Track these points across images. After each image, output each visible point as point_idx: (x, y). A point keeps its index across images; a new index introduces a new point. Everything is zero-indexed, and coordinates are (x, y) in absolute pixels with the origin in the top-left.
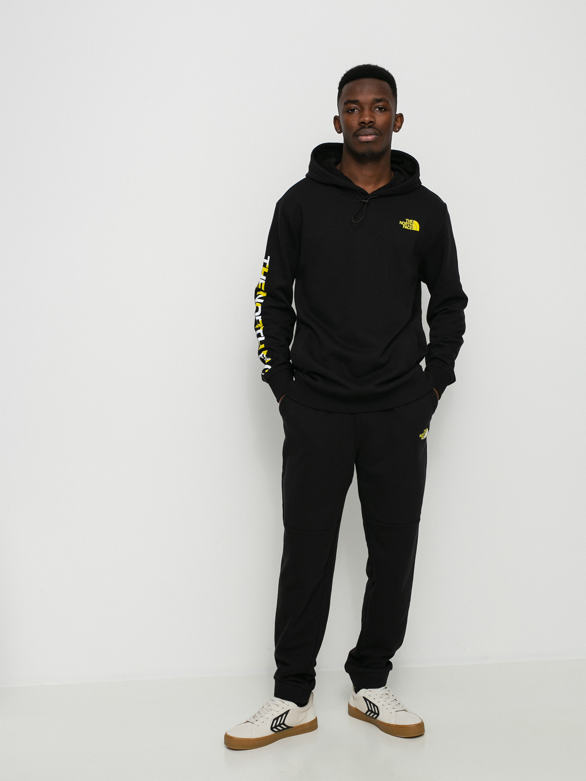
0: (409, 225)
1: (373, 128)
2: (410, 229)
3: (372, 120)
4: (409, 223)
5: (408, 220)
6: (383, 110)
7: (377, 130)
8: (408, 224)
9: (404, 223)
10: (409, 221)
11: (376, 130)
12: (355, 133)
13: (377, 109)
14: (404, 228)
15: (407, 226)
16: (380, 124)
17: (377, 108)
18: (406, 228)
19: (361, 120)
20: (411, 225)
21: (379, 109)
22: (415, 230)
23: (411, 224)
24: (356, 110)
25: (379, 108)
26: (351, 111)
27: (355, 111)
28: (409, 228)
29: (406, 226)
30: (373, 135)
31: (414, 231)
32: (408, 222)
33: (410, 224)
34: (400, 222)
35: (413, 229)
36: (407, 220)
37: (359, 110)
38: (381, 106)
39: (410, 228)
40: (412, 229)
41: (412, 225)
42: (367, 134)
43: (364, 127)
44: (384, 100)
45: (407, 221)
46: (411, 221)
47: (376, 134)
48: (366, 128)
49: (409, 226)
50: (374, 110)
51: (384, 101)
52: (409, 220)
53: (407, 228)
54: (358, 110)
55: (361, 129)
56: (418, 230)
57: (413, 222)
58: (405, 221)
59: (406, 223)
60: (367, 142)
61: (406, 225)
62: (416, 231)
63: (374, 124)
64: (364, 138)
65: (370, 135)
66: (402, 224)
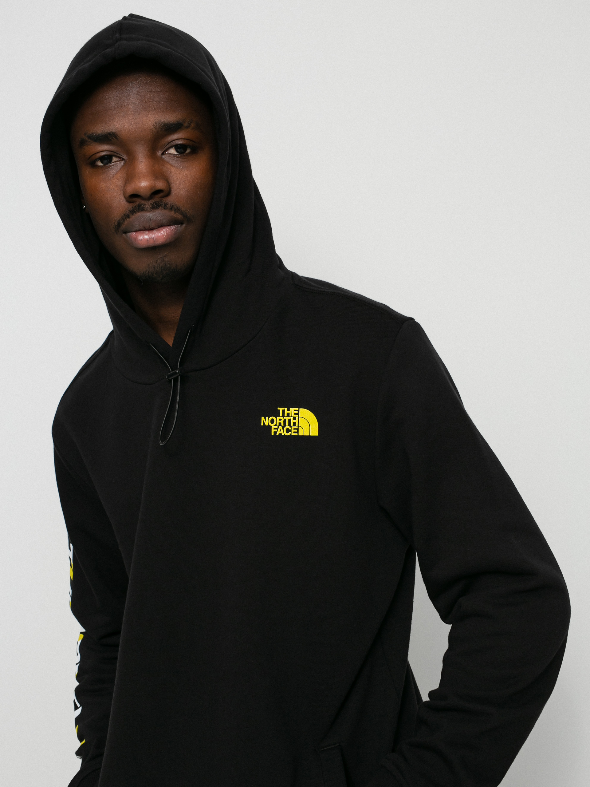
0: (287, 424)
1: (165, 207)
2: (293, 434)
3: (160, 185)
4: (287, 418)
5: (283, 411)
6: (188, 151)
7: (177, 210)
8: (285, 421)
9: (272, 421)
10: (286, 412)
11: (173, 212)
12: (119, 224)
13: (173, 151)
14: (275, 433)
15: (283, 427)
16: (182, 192)
17: (170, 148)
18: (282, 432)
19: (130, 190)
20: (292, 421)
21: (177, 151)
22: (306, 434)
23: (295, 418)
24: (115, 159)
25: (177, 147)
26: (102, 162)
27: (113, 161)
28: (288, 431)
29: (280, 428)
30: (170, 225)
31: (303, 437)
32: (283, 416)
33: (290, 420)
34: (263, 418)
35: (300, 434)
36: (281, 409)
37: (123, 159)
38: (180, 142)
39: (293, 431)
40: (297, 432)
41: (296, 421)
42: (152, 226)
43: (140, 208)
44: (186, 124)
45: (281, 415)
46: (292, 411)
47: (173, 222)
48: (147, 211)
49: (289, 425)
50: (163, 154)
51: (187, 127)
52: (288, 410)
53: (284, 433)
54: (120, 158)
55: (133, 212)
56: (315, 432)
57: (298, 414)
58: (277, 414)
59: (277, 421)
60: (153, 249)
61: (280, 424)
62: (310, 437)
63: (169, 193)
64: (144, 238)
65: (160, 226)
66: (267, 424)
